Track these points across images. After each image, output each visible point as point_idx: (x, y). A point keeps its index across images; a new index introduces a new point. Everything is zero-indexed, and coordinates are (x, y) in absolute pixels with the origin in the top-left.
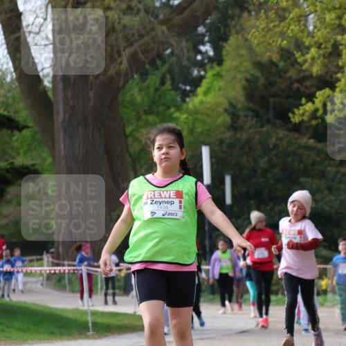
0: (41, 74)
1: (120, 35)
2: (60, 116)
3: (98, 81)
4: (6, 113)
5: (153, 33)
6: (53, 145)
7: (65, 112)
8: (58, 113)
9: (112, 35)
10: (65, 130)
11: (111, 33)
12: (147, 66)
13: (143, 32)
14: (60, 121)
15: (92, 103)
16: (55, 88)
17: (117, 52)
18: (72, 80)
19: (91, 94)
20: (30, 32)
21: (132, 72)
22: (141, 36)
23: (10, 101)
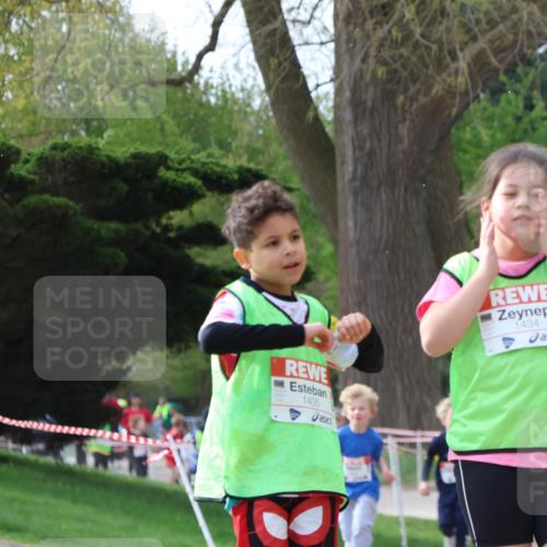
0: (313, 95)
1: (456, 22)
2: (347, 169)
3: (415, 105)
4: (252, 166)
5: (515, 17)
6: (336, 222)
7: (356, 162)
8: (343, 163)
9: (441, 23)
10: (355, 194)
11: (439, 19)
12: (503, 78)
13: (495, 15)
14: (346, 179)
15: (405, 145)
16: (337, 120)
17: (450, 53)
18: (370, 104)
19: (404, 130)
20: (294, 21)
21: (475, 89)
22: (492, 23)
23: (259, 145)
